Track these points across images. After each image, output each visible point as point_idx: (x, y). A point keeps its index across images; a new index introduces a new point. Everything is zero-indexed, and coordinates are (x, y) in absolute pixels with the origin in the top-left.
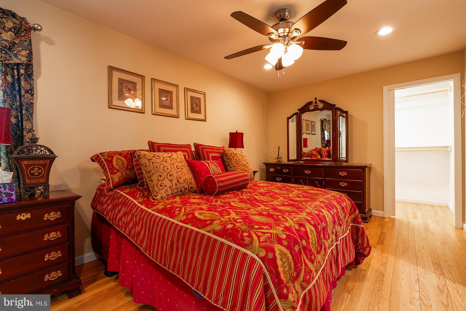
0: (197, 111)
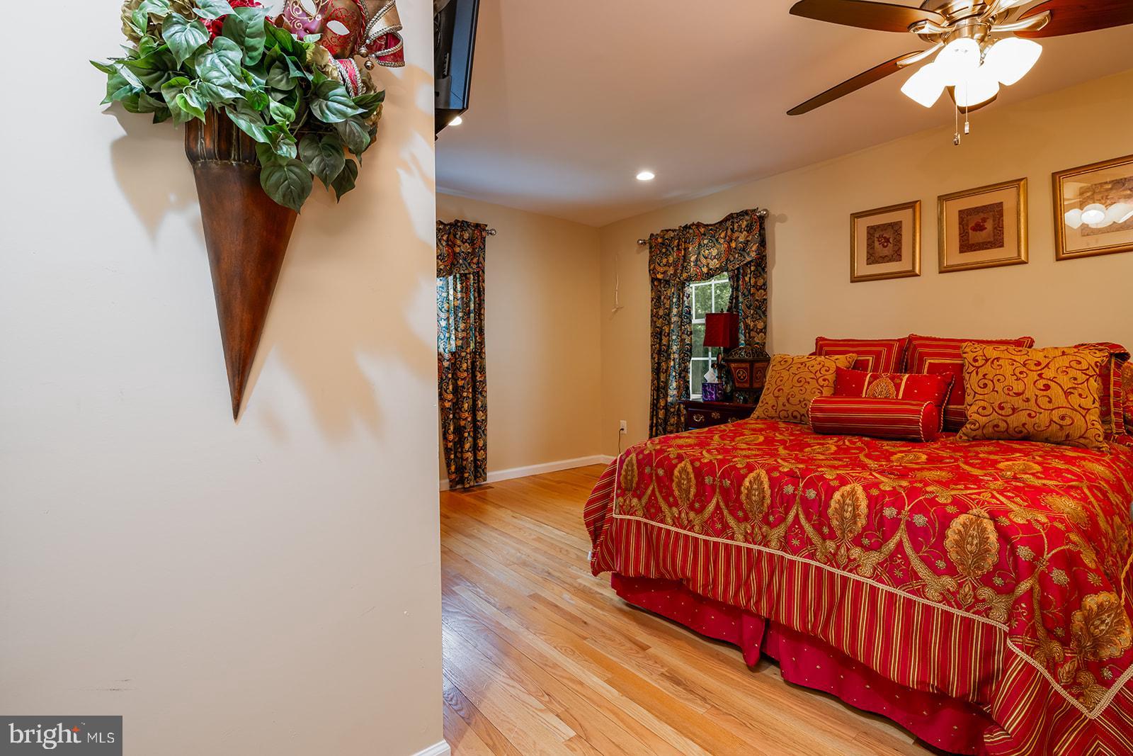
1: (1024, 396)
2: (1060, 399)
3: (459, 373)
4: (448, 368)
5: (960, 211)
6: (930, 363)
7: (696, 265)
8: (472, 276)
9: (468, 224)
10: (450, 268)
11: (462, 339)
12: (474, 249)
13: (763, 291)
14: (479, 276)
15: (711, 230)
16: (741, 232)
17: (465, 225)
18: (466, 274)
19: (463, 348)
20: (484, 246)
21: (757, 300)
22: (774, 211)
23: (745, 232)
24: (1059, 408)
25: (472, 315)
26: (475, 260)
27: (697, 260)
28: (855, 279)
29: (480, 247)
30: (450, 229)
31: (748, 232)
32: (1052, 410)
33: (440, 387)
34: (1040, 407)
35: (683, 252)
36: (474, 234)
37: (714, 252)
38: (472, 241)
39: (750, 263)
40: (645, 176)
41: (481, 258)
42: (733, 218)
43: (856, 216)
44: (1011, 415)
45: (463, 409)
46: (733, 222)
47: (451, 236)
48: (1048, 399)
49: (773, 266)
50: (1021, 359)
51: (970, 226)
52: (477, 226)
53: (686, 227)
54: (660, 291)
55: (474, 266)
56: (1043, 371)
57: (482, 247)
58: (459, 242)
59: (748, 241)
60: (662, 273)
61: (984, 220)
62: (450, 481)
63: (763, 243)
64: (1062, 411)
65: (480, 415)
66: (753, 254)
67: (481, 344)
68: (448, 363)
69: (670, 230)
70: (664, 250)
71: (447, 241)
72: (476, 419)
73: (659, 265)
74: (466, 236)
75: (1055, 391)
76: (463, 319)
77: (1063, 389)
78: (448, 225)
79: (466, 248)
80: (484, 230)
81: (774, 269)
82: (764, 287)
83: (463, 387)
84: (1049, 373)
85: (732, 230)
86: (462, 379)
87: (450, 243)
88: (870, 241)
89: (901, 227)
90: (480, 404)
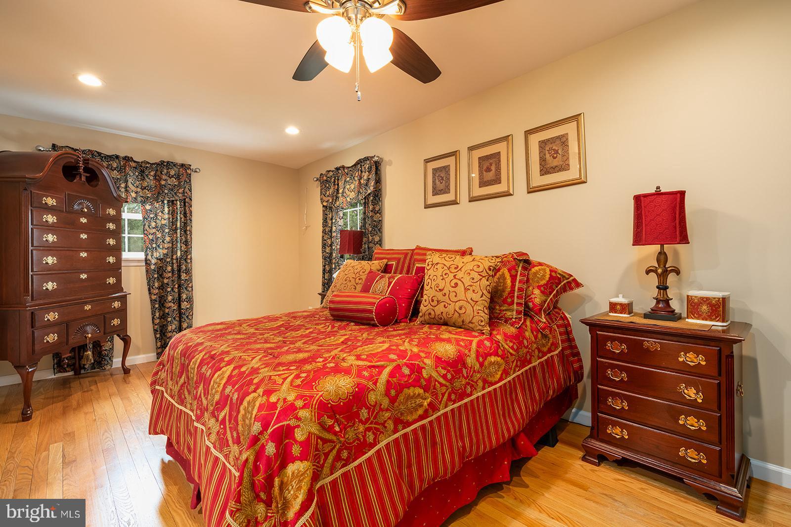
0: (442, 190)
1: (444, 292)
2: (461, 295)
3: (165, 274)
4: (155, 271)
5: (479, 158)
6: (417, 267)
7: (343, 196)
8: (178, 202)
9: (175, 165)
10: (157, 196)
11: (168, 248)
12: (180, 183)
13: (379, 214)
14: (186, 202)
15: (351, 170)
16: (365, 172)
17: (171, 164)
18: (173, 201)
19: (168, 255)
20: (190, 181)
21: (375, 221)
22: (386, 158)
23: (367, 172)
24: (460, 300)
25: (179, 231)
26: (181, 191)
27: (343, 193)
28: (427, 207)
29: (185, 181)
30: (157, 167)
31: (369, 173)
32: (457, 302)
33: (149, 284)
34: (450, 300)
35: (336, 186)
36: (179, 171)
37: (353, 186)
38: (178, 177)
39: (369, 194)
40: (292, 131)
41: (187, 190)
42: (361, 162)
43: (427, 161)
44: (437, 305)
45: (167, 300)
46: (361, 165)
47: (159, 173)
48: (455, 294)
49: (385, 197)
50: (448, 264)
51: (484, 169)
52: (182, 165)
53: (337, 169)
54: (327, 215)
55: (180, 195)
56: (457, 273)
57: (188, 181)
58: (164, 177)
59: (369, 179)
60: (326, 202)
61: (491, 164)
62: (157, 354)
63: (378, 181)
64: (461, 303)
65: (184, 305)
66: (372, 188)
67: (187, 252)
68: (154, 266)
69: (330, 171)
70: (327, 185)
71: (155, 176)
72: (181, 307)
73: (325, 196)
74: (172, 173)
75: (461, 288)
76: (169, 234)
77: (464, 287)
78: (154, 164)
79: (174, 181)
80: (189, 168)
81: (386, 199)
82: (380, 212)
83: (168, 284)
84: (460, 275)
85: (362, 172)
86: (167, 278)
87: (157, 177)
88: (434, 179)
89: (449, 169)
90: (184, 296)
